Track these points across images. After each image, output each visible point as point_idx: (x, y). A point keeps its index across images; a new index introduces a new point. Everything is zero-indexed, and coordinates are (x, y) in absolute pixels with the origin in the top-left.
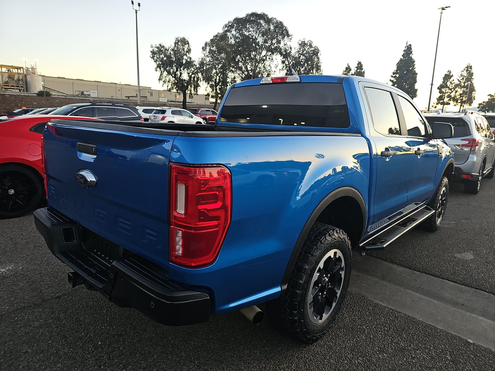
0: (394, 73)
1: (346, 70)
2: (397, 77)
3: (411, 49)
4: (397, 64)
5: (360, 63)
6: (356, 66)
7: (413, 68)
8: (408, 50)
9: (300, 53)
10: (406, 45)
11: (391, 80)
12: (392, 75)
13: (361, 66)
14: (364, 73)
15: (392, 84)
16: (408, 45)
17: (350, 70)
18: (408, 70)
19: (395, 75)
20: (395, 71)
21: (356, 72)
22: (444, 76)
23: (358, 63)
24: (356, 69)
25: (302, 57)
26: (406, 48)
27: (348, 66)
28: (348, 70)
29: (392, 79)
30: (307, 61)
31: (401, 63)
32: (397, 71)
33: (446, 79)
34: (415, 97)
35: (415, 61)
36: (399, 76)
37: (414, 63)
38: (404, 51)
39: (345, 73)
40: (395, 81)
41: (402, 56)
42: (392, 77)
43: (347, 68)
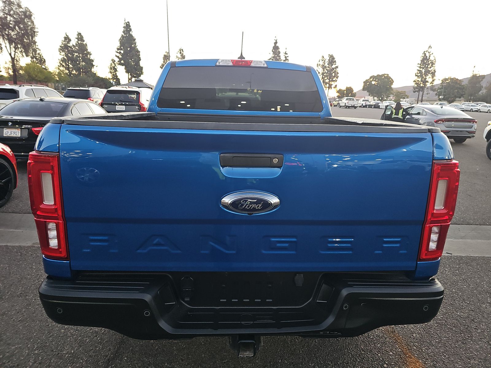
0: (118, 49)
1: (65, 40)
2: (121, 53)
3: (130, 26)
4: (119, 40)
5: (79, 34)
6: (76, 36)
7: (135, 45)
8: (127, 28)
9: (6, 12)
10: (124, 22)
11: (116, 56)
12: (117, 51)
13: (82, 37)
14: (87, 46)
15: (118, 60)
16: (126, 22)
17: (70, 40)
18: (131, 47)
19: (119, 51)
20: (118, 46)
21: (77, 44)
22: (163, 56)
23: (77, 33)
24: (77, 40)
25: (9, 18)
26: (125, 24)
27: (66, 35)
28: (68, 40)
29: (118, 55)
30: (17, 23)
31: (123, 39)
32: (120, 47)
33: (166, 59)
34: (142, 74)
35: (135, 39)
36: (124, 52)
37: (135, 41)
38: (124, 27)
39: (65, 43)
40: (120, 57)
41: (123, 32)
42: (117, 52)
43: (65, 38)
